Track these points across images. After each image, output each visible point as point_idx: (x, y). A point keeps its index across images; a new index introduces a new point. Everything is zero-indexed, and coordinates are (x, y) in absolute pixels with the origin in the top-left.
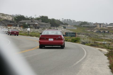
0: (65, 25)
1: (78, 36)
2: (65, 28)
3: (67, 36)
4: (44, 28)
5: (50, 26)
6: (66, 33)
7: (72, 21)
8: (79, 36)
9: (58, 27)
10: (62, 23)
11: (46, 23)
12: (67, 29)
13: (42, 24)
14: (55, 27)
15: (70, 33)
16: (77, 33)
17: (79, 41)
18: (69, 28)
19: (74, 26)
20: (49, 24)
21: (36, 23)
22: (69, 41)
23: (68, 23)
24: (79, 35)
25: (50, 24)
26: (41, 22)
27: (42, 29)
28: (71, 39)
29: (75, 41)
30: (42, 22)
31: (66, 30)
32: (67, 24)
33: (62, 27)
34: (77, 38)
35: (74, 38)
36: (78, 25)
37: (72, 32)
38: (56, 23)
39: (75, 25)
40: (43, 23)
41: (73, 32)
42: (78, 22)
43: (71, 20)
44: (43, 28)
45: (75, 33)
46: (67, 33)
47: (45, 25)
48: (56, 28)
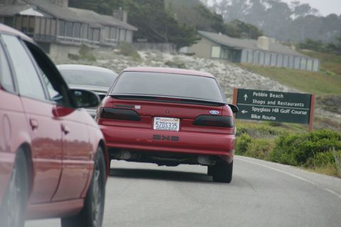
0: (238, 36)
1: (327, 122)
2: (233, 55)
3: (247, 116)
4: (84, 48)
5: (129, 38)
6: (240, 93)
7: (292, 7)
8: (334, 125)
9: (185, 49)
10: (219, 18)
11: (101, 11)
12: (250, 69)
13: (73, 23)
14: (162, 50)
15: (268, 97)
16: (323, 95)
17: (333, 160)
18: (265, 61)
19: (301, 46)
20: (120, 20)
21: (30, 12)
22: (256, 156)
23: (260, 25)
24: (335, 111)
25: (130, 21)
26: (66, 4)
27: (70, 56)
28: (277, 138)
29: (304, 156)
30: (71, 4)
31: (239, 71)
32: (254, 34)
33: (216, 51)
34: (322, 137)
35: (295, 131)
36: (328, 37)
37: (286, 90)
38: (172, 20)
39: (309, 42)
40: (79, 13)
41: (295, 91)
42: (333, 17)
43: (285, 5)
44: (75, 52)
45: (307, 100)
46: (250, 92)
47: (93, 29)
48: (169, 57)
